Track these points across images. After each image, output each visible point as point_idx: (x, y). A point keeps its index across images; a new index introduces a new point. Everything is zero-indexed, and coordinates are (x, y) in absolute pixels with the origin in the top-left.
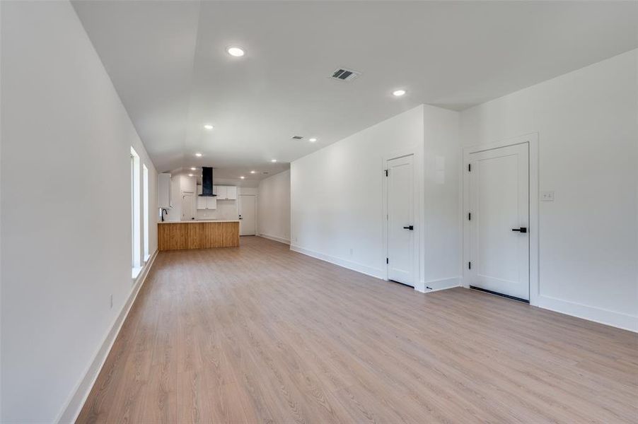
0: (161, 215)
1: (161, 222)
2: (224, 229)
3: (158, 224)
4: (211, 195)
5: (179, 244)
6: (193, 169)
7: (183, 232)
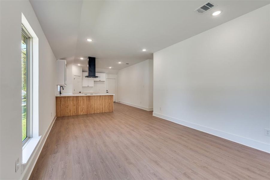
0: (59, 90)
1: (59, 95)
2: (103, 100)
3: (56, 97)
4: (95, 76)
5: (71, 112)
6: (82, 59)
7: (75, 102)
